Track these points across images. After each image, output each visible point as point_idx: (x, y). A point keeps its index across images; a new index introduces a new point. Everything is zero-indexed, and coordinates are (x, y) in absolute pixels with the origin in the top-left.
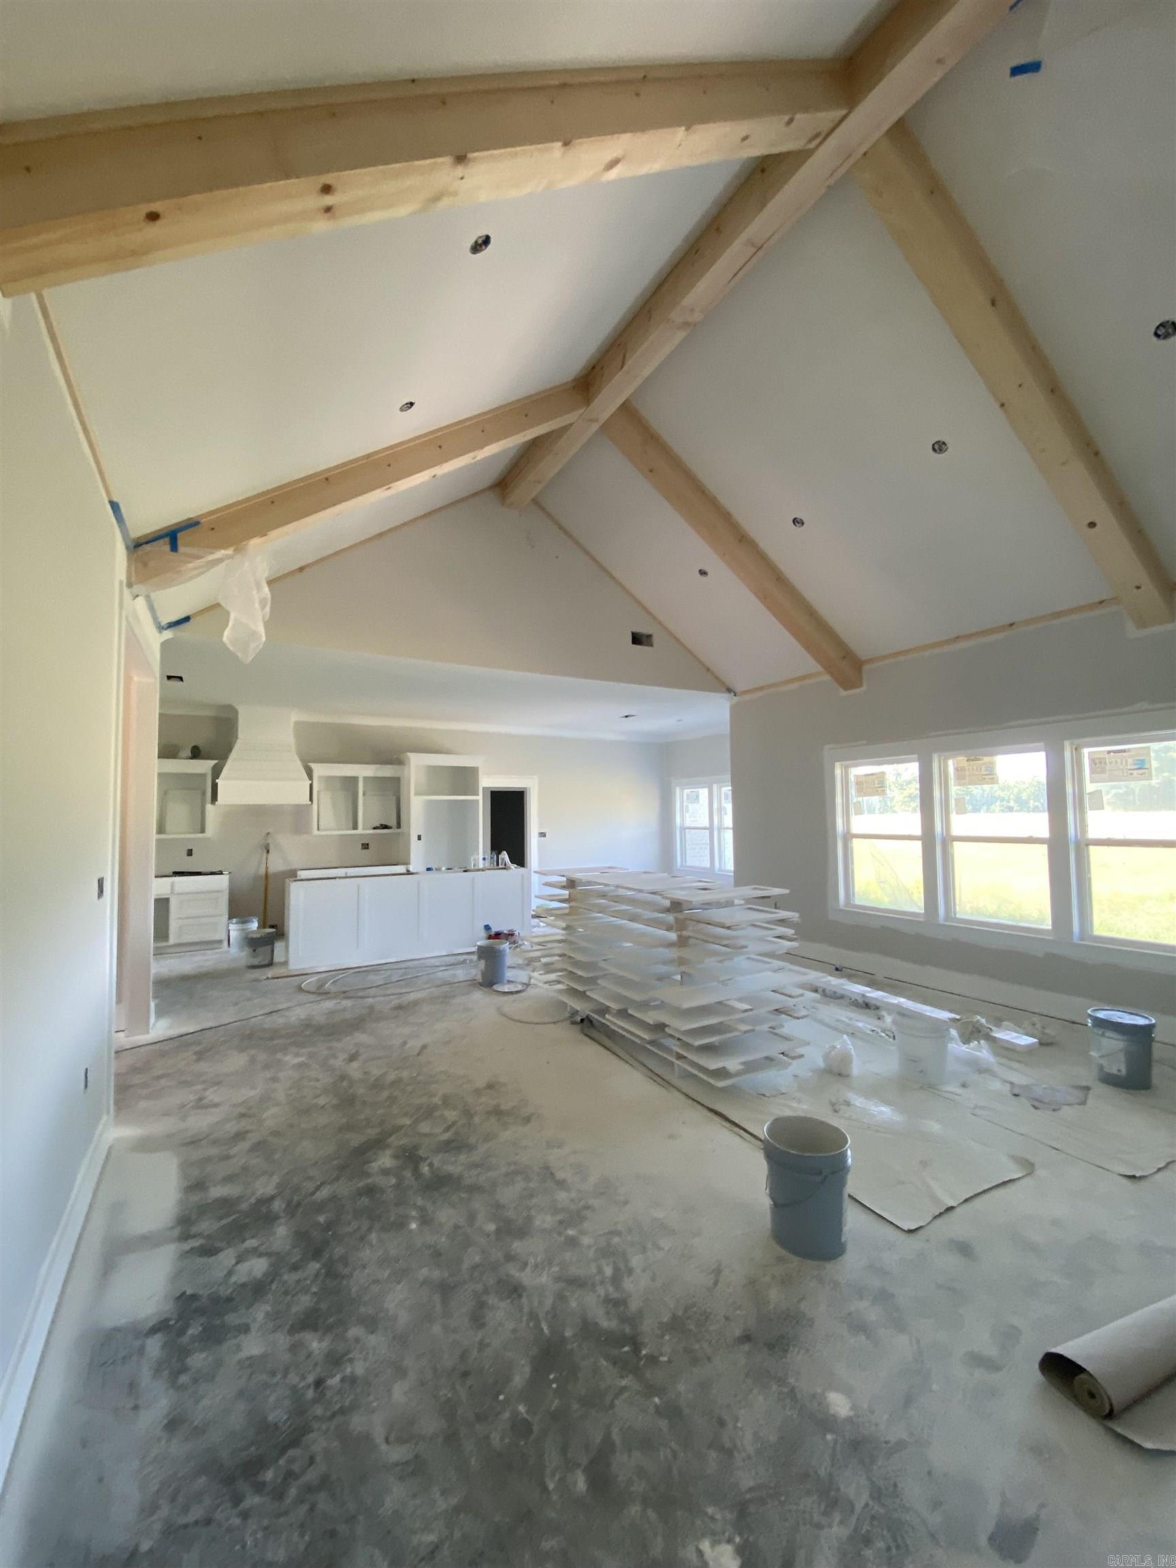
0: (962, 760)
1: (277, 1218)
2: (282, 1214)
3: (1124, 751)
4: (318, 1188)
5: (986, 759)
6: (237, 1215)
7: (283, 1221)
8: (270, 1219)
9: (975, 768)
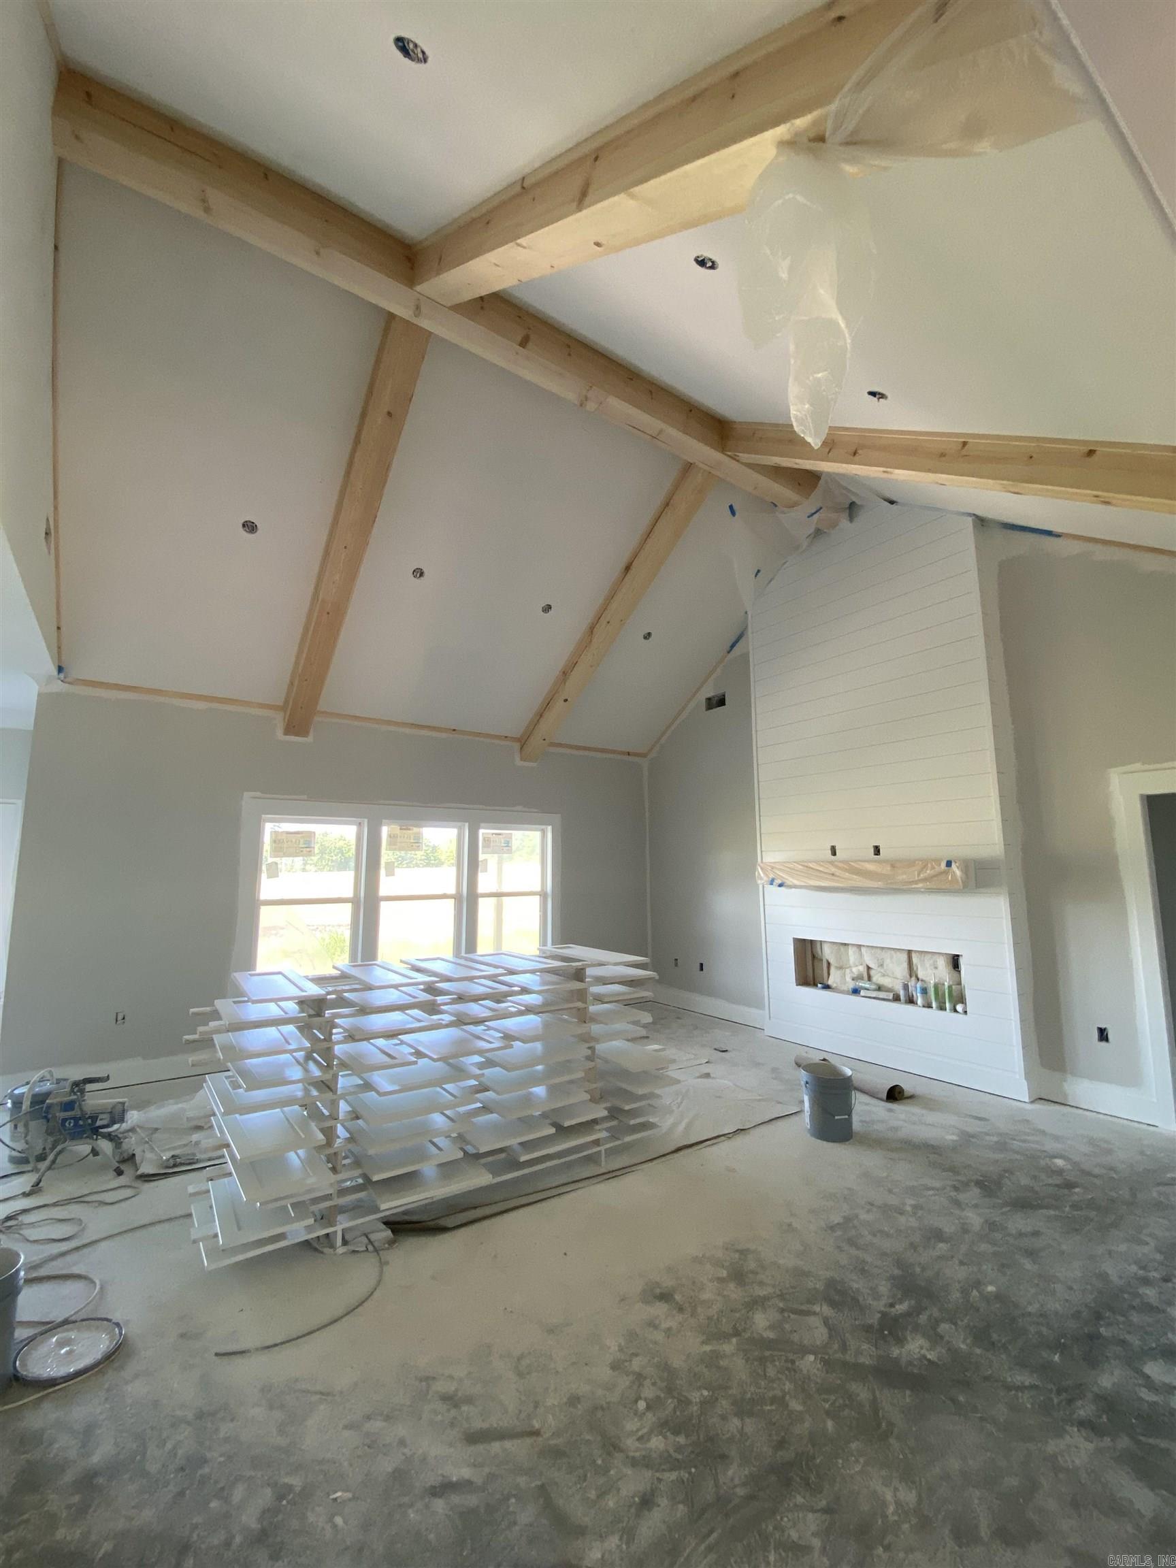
0: (395, 828)
1: (1100, 1398)
2: (1090, 1395)
3: (500, 834)
4: (1021, 1388)
5: (415, 830)
6: (1142, 1438)
7: (1095, 1389)
8: (1109, 1403)
9: (406, 836)
